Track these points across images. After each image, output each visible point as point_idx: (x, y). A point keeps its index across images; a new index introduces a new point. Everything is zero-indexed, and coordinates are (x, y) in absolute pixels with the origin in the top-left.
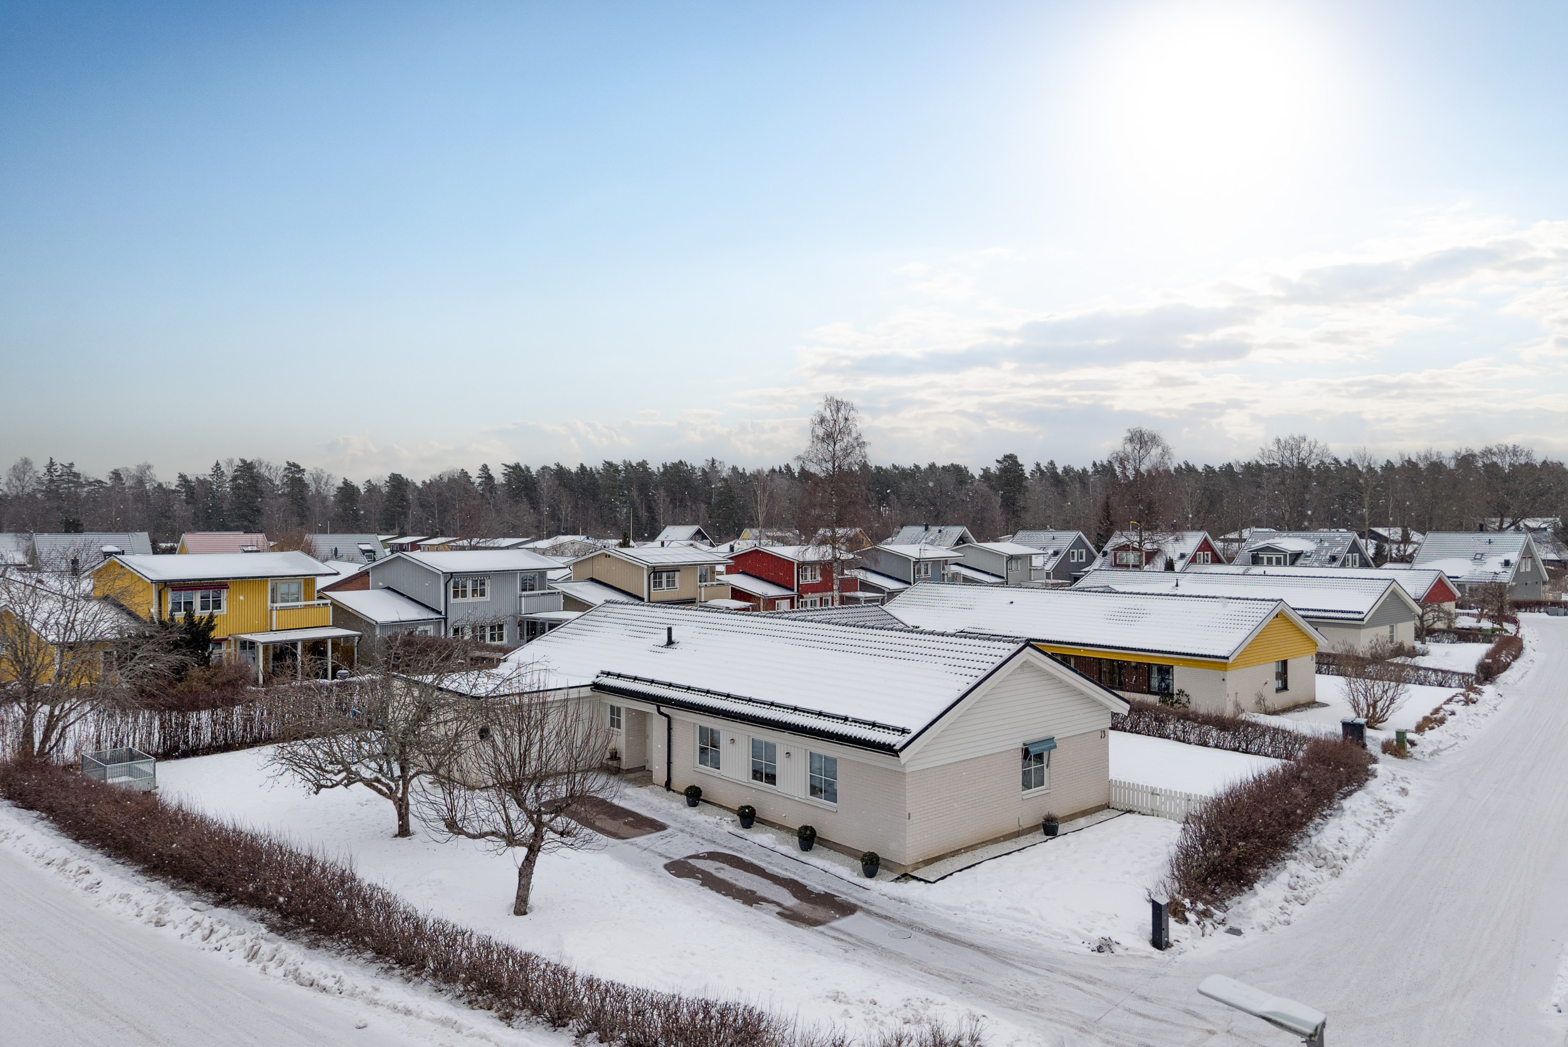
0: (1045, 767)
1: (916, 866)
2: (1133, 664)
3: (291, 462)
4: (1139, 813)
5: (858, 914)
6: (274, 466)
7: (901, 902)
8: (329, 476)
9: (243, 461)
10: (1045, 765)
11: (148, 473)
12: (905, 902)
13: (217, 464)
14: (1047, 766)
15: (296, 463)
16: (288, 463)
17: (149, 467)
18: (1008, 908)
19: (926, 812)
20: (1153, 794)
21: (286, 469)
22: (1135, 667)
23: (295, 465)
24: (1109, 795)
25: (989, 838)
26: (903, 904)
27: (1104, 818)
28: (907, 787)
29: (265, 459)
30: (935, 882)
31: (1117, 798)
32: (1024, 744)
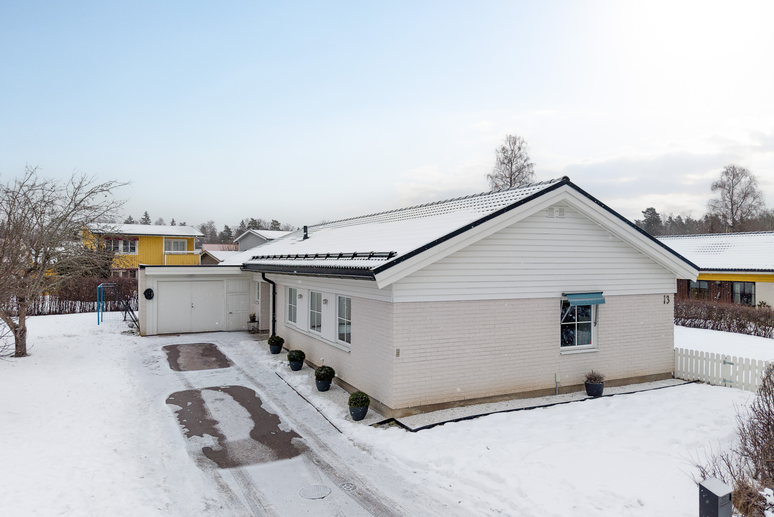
0: (593, 325)
1: (408, 412)
2: (718, 283)
3: (274, 220)
4: (709, 383)
5: (298, 460)
6: (267, 222)
7: (364, 449)
8: (293, 227)
9: (252, 219)
10: (592, 322)
11: (212, 225)
12: (368, 451)
13: (243, 221)
14: (595, 323)
15: (277, 220)
16: (273, 220)
17: (213, 223)
18: (479, 472)
19: (423, 351)
20: (725, 363)
21: (272, 223)
22: (720, 285)
23: (276, 222)
24: (674, 364)
25: (513, 392)
26: (364, 452)
27: (664, 385)
28: (395, 320)
29: (263, 219)
30: (416, 431)
31: (681, 368)
32: (564, 295)
